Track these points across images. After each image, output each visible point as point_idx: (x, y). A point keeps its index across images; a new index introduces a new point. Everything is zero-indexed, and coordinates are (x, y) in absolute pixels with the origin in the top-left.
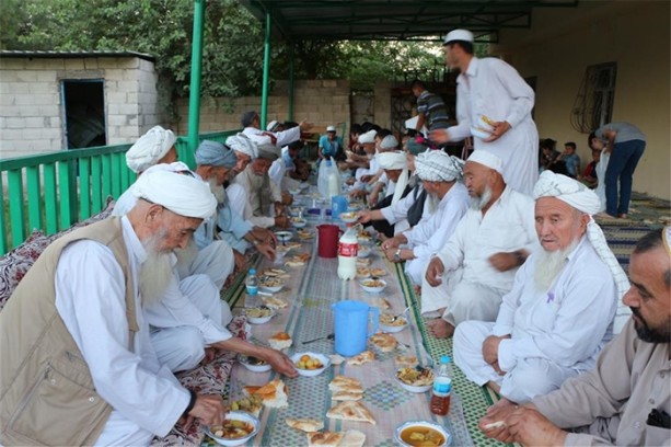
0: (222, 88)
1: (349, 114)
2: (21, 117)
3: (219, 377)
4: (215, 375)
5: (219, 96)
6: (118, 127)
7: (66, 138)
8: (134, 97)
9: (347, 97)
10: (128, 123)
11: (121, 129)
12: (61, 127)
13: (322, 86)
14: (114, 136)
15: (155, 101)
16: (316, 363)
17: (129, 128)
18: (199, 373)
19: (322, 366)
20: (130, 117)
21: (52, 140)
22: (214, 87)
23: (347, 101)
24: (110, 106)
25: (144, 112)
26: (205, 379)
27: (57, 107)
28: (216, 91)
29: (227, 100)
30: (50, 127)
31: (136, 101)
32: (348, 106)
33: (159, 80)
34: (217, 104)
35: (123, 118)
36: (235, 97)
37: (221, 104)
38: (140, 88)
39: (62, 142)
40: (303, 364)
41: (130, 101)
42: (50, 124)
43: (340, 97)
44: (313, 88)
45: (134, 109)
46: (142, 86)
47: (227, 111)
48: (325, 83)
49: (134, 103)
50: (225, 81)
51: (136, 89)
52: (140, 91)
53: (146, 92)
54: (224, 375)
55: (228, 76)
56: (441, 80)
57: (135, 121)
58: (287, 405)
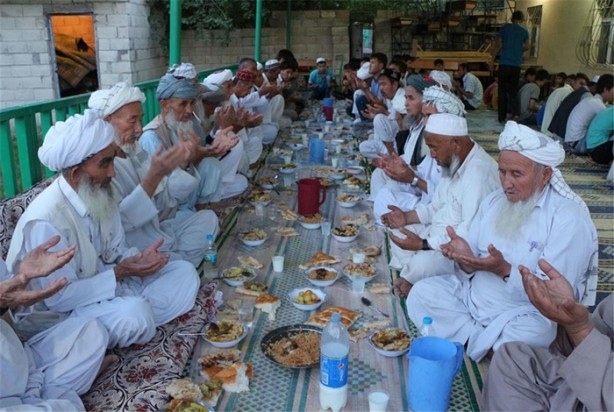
0: (216, 21)
1: (348, 46)
2: (9, 54)
3: (179, 356)
4: (175, 355)
5: (213, 28)
6: (110, 63)
7: (56, 75)
8: (124, 32)
9: (347, 28)
10: (119, 59)
11: (113, 65)
12: (51, 63)
13: (320, 17)
14: (105, 72)
15: (148, 35)
16: (314, 298)
17: (120, 64)
18: (158, 351)
19: (319, 301)
20: (122, 52)
21: (42, 77)
22: (208, 20)
23: (347, 33)
24: (100, 41)
25: (136, 47)
26: (163, 360)
27: (46, 43)
28: (210, 24)
29: (221, 33)
30: (40, 64)
31: (128, 36)
32: (347, 38)
33: (152, 13)
34: (212, 36)
35: (114, 54)
36: (230, 30)
37: (216, 36)
38: (131, 22)
39: (53, 79)
40: (301, 299)
41: (121, 36)
42: (39, 61)
43: (340, 29)
44: (311, 19)
45: (125, 44)
46: (133, 20)
47: (222, 45)
48: (324, 14)
49: (124, 37)
50: (219, 14)
51: (126, 24)
52: (131, 25)
53: (137, 26)
54: (185, 355)
55: (221, 7)
56: (444, 10)
57: (127, 57)
58: (247, 389)
